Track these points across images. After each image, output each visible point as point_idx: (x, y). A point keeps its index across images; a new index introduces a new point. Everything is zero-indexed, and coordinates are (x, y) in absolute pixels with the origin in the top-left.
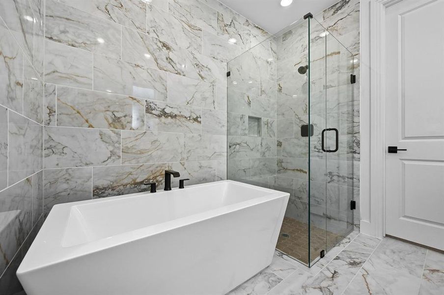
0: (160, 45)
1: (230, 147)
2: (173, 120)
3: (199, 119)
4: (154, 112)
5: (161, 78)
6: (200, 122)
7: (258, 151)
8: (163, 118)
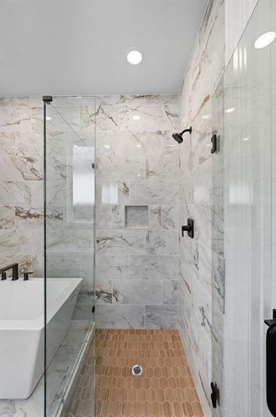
0: (25, 160)
1: (98, 241)
2: (37, 219)
3: (61, 216)
4: (21, 215)
5: (26, 187)
6: (62, 219)
7: (142, 246)
8: (28, 219)
